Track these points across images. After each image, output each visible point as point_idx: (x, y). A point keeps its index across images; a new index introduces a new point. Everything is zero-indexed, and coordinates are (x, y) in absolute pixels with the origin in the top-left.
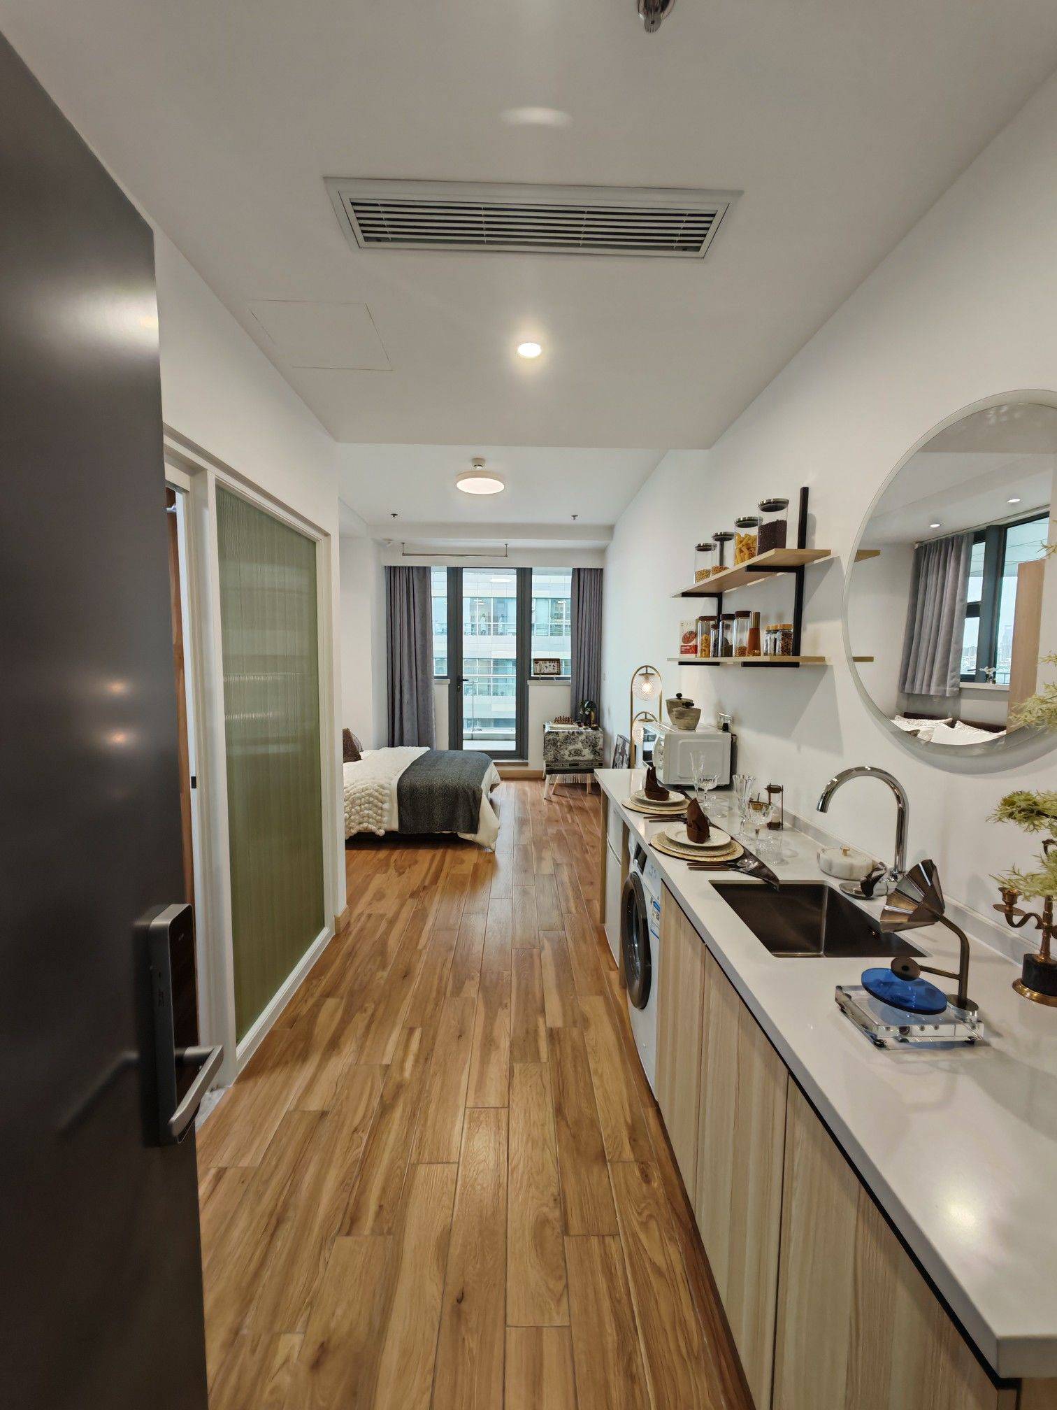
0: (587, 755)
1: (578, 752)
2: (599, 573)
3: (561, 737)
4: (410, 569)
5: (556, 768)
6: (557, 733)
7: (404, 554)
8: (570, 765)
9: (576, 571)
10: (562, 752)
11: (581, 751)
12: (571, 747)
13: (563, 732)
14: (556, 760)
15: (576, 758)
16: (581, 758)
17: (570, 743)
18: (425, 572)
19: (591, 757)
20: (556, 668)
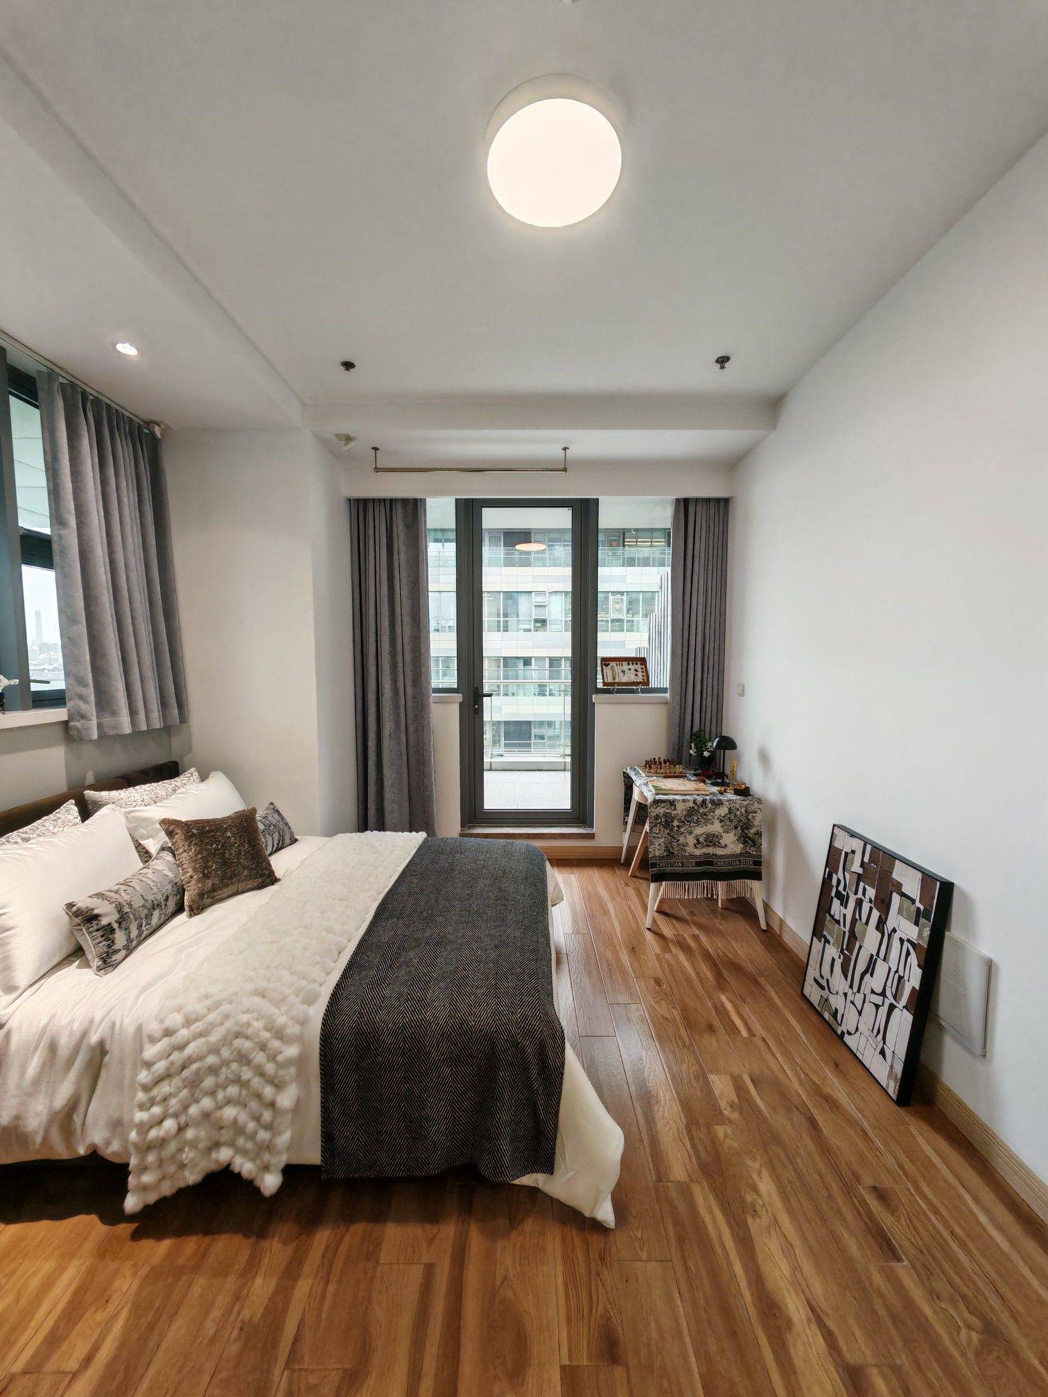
0: (731, 844)
1: (712, 840)
2: (722, 506)
3: (681, 807)
4: (390, 503)
5: (669, 869)
6: (672, 803)
7: (377, 470)
8: (698, 864)
9: (682, 504)
10: (682, 839)
11: (719, 837)
12: (699, 831)
13: (684, 801)
14: (670, 854)
15: (711, 850)
16: (719, 852)
17: (698, 823)
18: (414, 508)
19: (738, 848)
20: (640, 674)
